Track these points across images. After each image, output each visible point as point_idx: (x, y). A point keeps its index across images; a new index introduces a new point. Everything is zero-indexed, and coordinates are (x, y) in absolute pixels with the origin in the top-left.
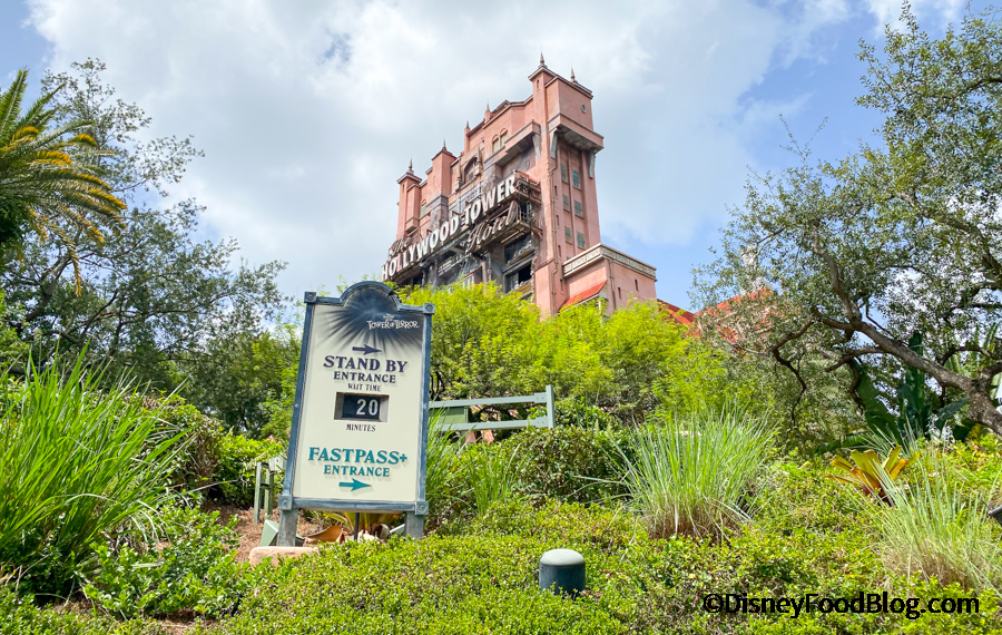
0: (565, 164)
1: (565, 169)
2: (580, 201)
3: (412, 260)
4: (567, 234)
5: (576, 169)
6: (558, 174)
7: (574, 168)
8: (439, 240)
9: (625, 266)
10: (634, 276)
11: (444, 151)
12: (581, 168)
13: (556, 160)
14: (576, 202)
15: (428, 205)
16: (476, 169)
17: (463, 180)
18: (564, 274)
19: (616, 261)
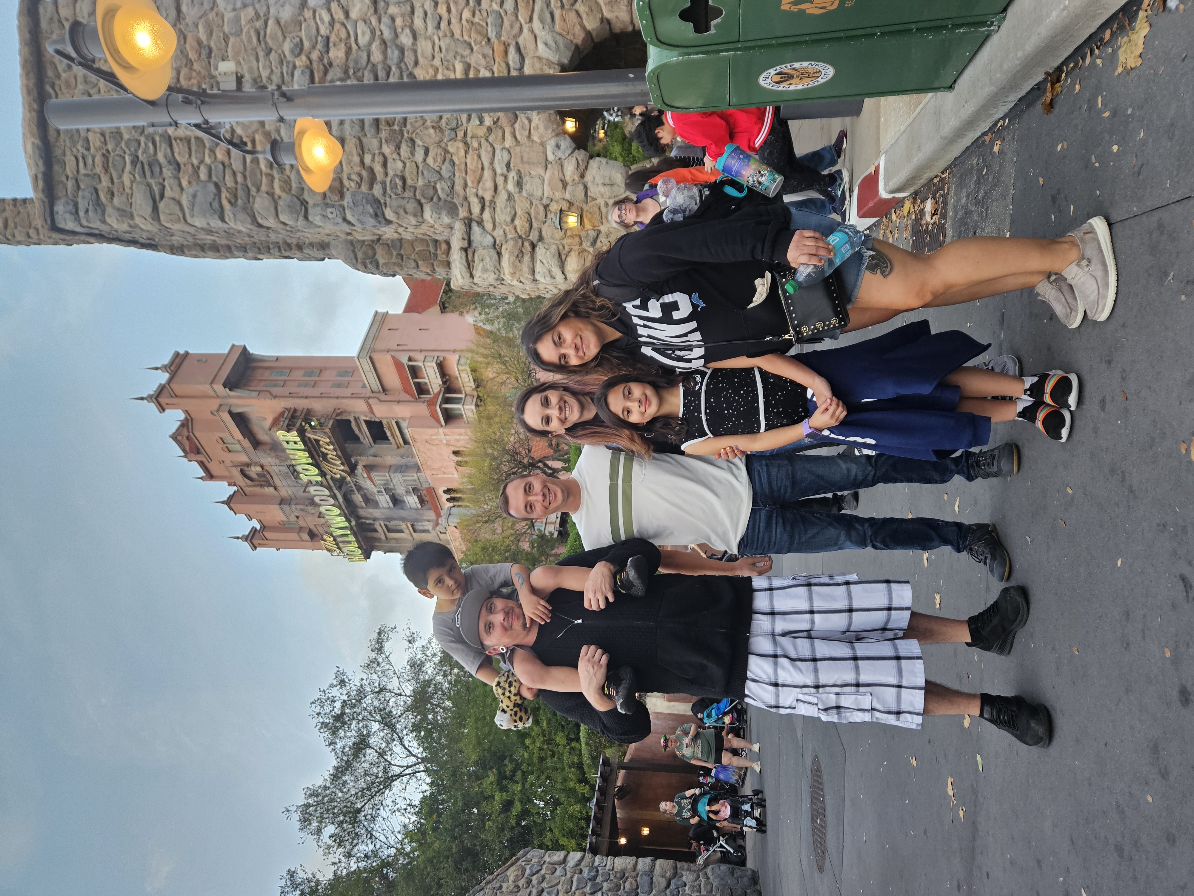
0: (262, 383)
1: (268, 383)
2: (301, 373)
3: (347, 532)
4: (339, 386)
5: (267, 373)
6: (275, 391)
7: (267, 375)
8: (334, 505)
9: (375, 338)
10: (384, 332)
11: (228, 502)
12: (266, 368)
13: (260, 391)
14: (303, 376)
15: (288, 519)
16: (254, 469)
17: (263, 483)
18: (380, 392)
19: (372, 346)
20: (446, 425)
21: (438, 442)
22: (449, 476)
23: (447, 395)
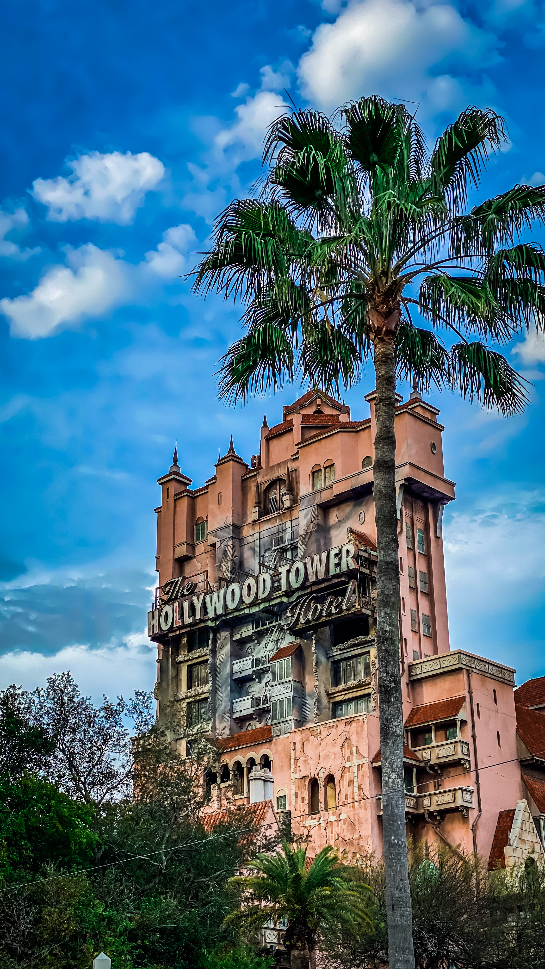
2: (426, 571)
3: (198, 616)
4: (413, 620)
5: (422, 525)
6: (403, 540)
7: (419, 525)
8: (241, 601)
10: (492, 685)
11: (232, 456)
12: (427, 524)
13: (401, 520)
14: (421, 573)
15: (211, 533)
16: (285, 498)
17: (262, 506)
18: (410, 676)
19: (474, 670)
20: (373, 768)
21: (347, 753)
22: (293, 766)
23: (414, 770)
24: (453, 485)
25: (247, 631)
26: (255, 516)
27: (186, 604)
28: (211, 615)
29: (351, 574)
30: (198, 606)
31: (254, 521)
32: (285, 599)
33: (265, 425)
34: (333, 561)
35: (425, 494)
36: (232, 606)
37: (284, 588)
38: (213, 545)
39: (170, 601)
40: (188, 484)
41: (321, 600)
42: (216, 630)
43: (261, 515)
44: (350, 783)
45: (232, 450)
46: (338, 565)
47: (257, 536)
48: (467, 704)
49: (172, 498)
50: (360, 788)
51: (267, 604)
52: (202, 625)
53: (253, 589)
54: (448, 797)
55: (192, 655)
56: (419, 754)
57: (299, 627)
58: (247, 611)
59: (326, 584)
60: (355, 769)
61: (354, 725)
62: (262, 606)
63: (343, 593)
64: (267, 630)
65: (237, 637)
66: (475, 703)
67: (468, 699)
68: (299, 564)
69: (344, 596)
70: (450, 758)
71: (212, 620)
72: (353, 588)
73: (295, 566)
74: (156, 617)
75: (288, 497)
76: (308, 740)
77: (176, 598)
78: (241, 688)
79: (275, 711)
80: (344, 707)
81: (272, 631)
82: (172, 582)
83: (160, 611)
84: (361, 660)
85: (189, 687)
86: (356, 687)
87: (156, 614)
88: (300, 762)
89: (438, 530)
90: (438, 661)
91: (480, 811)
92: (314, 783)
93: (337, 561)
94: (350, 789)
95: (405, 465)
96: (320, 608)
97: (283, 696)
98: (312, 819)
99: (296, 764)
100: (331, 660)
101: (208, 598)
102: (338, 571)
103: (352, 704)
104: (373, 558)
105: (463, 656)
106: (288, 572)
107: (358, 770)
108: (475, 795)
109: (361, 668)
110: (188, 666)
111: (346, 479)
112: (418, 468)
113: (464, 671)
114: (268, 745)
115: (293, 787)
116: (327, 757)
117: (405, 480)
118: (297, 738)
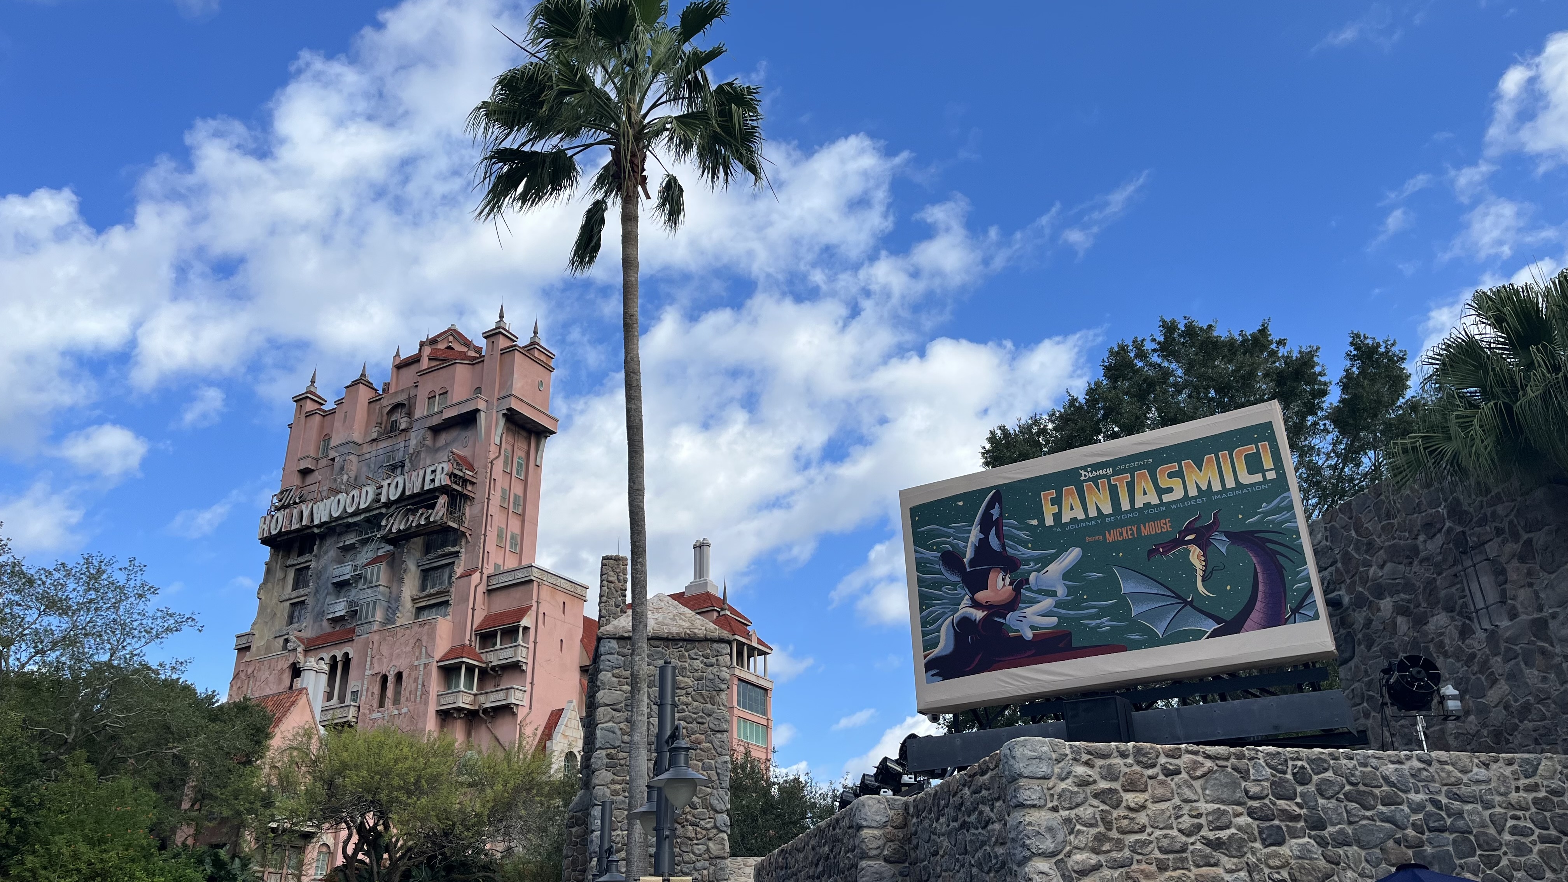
0: (510, 448)
1: (510, 455)
2: (520, 493)
3: (304, 523)
4: (500, 536)
5: (522, 454)
6: (500, 462)
7: (520, 453)
8: (345, 510)
9: (555, 587)
10: (561, 598)
11: (363, 380)
12: (528, 454)
13: (501, 444)
14: (515, 495)
15: (331, 448)
16: (402, 420)
17: (383, 427)
18: (488, 586)
19: (546, 583)
20: (438, 667)
21: (417, 654)
22: (368, 664)
23: (477, 671)
24: (557, 421)
25: (351, 539)
26: (374, 436)
27: (296, 512)
28: (316, 522)
29: (443, 489)
30: (306, 514)
31: (374, 440)
32: (384, 510)
33: (398, 354)
34: (429, 477)
35: (528, 426)
36: (335, 515)
37: (383, 499)
38: (333, 459)
39: (284, 507)
40: (322, 404)
41: (414, 512)
42: (323, 537)
43: (380, 434)
44: (416, 680)
45: (363, 375)
46: (433, 480)
47: (374, 453)
48: (532, 613)
49: (303, 416)
50: (423, 685)
51: (367, 515)
52: (308, 531)
53: (357, 500)
54: (501, 695)
55: (301, 559)
56: (483, 656)
57: (391, 536)
58: (350, 520)
59: (422, 498)
60: (422, 668)
61: (427, 627)
62: (363, 516)
63: (432, 506)
64: (368, 539)
65: (341, 544)
66: (541, 611)
67: (534, 608)
68: (400, 479)
69: (433, 509)
70: (509, 661)
71: (318, 526)
72: (443, 502)
73: (396, 481)
74: (267, 522)
75: (405, 419)
76: (385, 639)
77: (289, 505)
78: (339, 592)
79: (361, 612)
80: (426, 613)
81: (373, 540)
82: (287, 491)
83: (273, 516)
84: (447, 571)
85: (293, 590)
86: (438, 593)
87: (269, 518)
88: (375, 660)
89: (538, 459)
90: (513, 573)
91: (530, 708)
92: (385, 679)
93: (432, 477)
94: (414, 685)
95: (510, 395)
96: (411, 519)
97: (369, 599)
98: (378, 712)
99: (371, 661)
100: (421, 568)
101: (315, 507)
102: (432, 486)
103: (434, 610)
104: (467, 477)
105: (535, 570)
106: (389, 484)
107: (424, 668)
108: (528, 694)
109: (446, 577)
110: (296, 570)
111: (454, 405)
112: (522, 400)
113: (535, 584)
114: (350, 643)
115: (366, 682)
116: (399, 656)
117: (507, 409)
118: (376, 638)
